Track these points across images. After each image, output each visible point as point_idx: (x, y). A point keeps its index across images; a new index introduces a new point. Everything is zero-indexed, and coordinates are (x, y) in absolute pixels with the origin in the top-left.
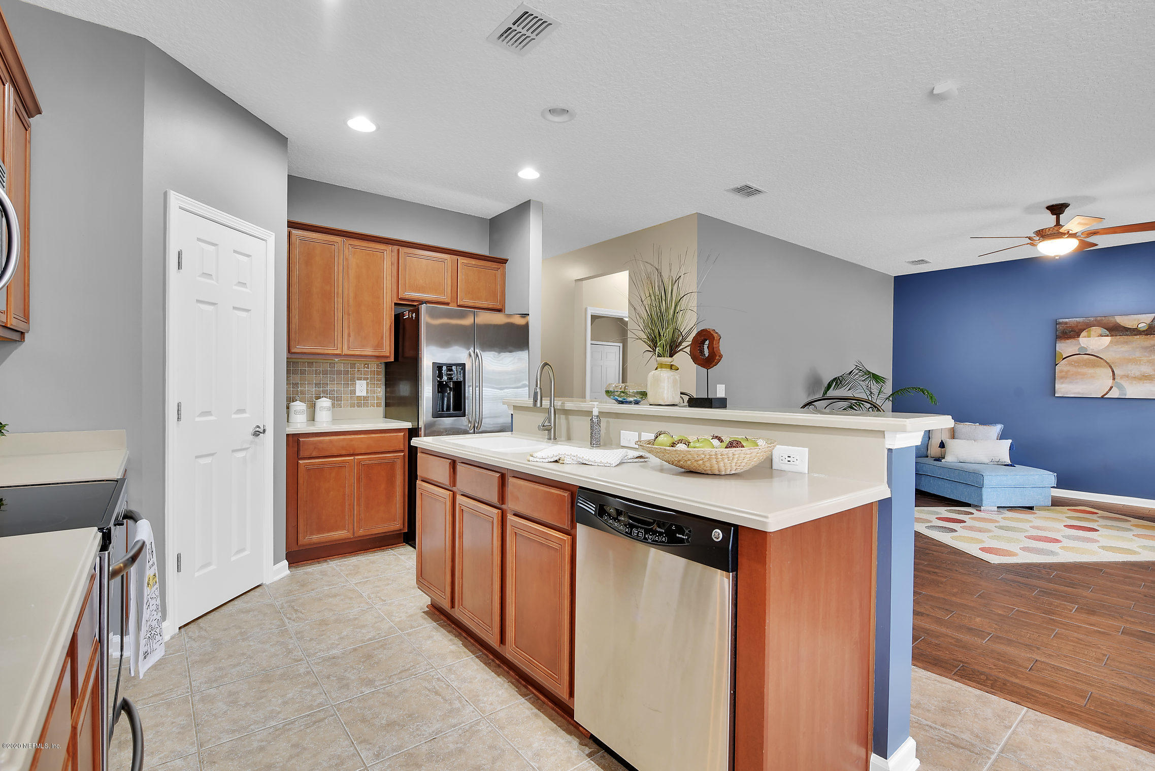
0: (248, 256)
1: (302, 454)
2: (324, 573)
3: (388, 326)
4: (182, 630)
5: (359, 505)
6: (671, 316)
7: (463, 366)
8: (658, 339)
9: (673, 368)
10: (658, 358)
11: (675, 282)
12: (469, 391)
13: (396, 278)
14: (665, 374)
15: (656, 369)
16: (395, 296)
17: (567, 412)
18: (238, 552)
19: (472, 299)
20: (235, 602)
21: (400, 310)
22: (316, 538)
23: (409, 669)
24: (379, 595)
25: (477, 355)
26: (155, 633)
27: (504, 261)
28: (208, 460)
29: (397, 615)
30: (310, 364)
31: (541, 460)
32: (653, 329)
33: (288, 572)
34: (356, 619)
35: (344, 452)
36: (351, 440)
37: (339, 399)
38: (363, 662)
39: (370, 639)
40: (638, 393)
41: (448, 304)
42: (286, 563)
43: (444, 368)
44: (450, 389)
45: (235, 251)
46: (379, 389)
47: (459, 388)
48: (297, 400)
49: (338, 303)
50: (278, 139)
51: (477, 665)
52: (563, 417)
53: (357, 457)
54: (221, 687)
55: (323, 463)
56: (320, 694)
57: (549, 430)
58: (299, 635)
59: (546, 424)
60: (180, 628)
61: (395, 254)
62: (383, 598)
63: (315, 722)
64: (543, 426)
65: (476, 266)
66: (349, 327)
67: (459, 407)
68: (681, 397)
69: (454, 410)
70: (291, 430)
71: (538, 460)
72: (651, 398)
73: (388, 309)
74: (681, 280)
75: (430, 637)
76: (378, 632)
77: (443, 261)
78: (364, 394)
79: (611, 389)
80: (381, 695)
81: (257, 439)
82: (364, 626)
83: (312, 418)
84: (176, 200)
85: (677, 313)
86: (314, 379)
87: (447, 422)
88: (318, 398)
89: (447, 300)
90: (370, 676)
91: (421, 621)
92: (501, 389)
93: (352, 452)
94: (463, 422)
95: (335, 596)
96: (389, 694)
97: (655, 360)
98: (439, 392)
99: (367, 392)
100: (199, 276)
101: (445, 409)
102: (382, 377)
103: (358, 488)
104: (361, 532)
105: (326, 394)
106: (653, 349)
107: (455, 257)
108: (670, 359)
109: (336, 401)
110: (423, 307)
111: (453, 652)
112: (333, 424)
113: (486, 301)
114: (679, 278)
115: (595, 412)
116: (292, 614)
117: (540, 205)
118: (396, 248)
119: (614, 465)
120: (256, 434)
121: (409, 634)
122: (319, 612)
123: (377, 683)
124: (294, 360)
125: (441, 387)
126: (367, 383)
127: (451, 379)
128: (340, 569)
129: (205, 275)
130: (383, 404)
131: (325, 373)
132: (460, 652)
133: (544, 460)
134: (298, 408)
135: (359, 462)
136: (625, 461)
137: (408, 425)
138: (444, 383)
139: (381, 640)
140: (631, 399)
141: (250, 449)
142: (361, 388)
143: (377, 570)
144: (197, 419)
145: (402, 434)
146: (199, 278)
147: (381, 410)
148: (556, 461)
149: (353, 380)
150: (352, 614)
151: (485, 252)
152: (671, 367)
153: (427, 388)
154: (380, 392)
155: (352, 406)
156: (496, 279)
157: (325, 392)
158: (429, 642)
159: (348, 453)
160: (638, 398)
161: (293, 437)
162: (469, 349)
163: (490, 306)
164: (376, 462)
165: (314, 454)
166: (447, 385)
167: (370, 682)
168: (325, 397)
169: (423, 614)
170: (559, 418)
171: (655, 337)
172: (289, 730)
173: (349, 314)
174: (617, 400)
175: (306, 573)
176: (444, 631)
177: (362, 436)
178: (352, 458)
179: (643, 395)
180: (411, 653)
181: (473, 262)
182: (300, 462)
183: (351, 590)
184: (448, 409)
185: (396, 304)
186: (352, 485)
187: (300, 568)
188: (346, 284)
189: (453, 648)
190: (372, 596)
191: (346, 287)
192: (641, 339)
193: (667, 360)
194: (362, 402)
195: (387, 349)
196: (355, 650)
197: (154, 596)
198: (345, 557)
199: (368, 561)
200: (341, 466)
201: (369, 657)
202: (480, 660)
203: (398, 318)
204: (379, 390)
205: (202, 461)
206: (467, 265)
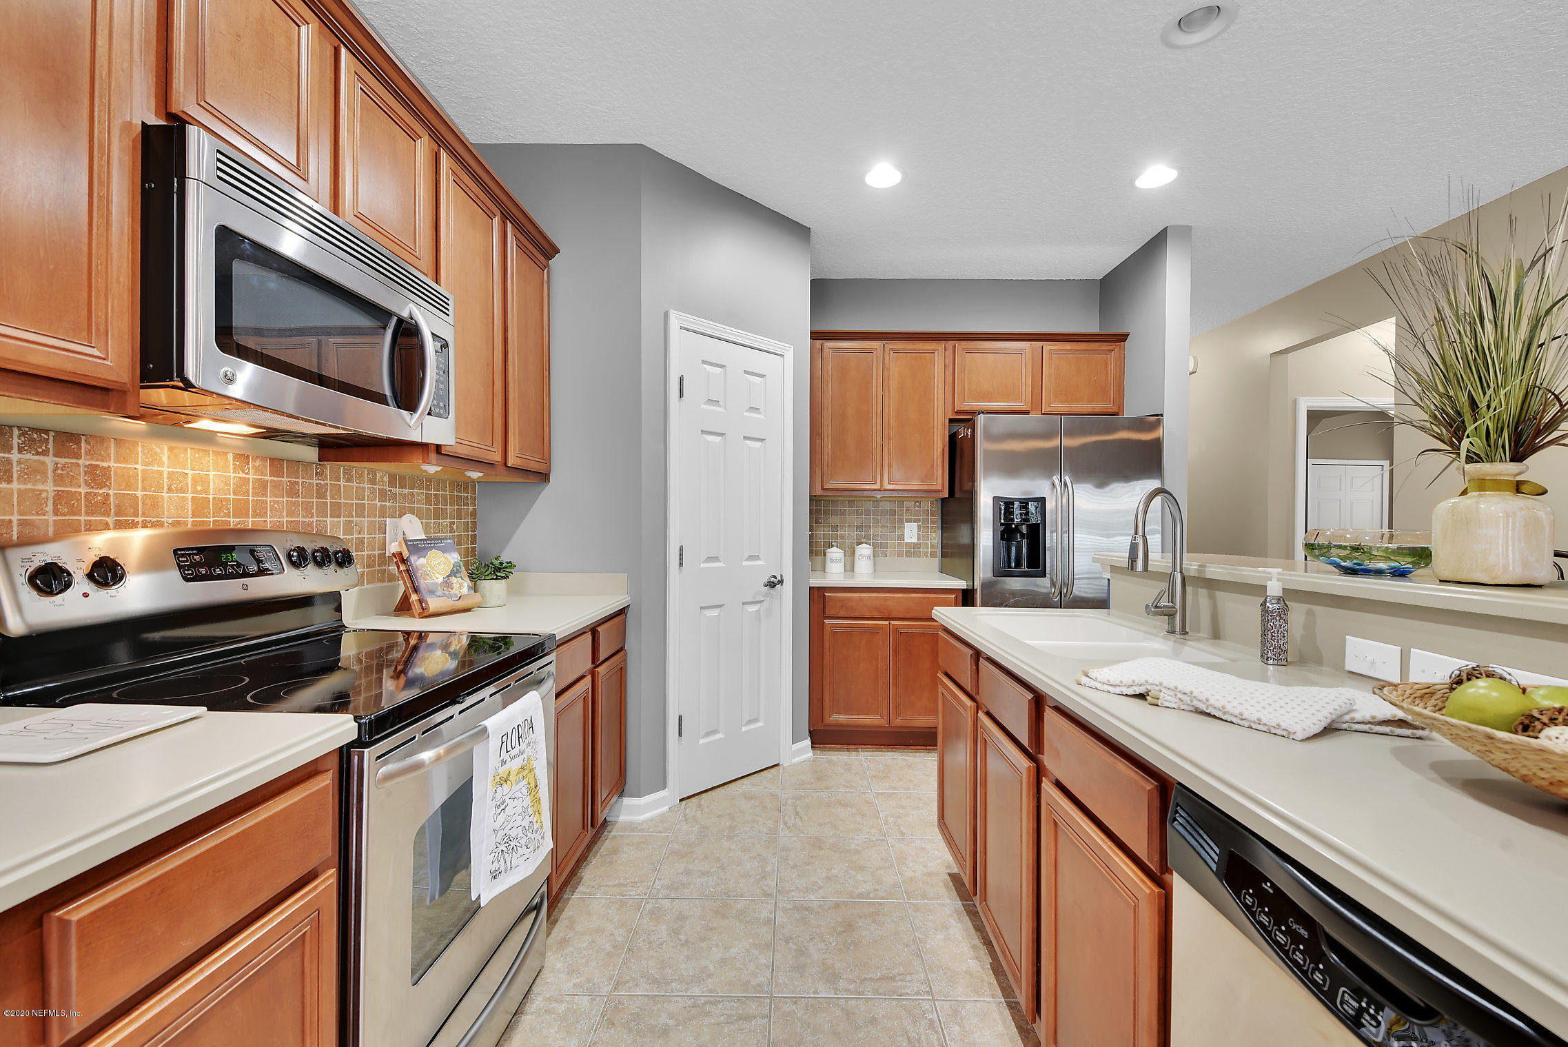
0: (763, 376)
1: (827, 613)
2: (848, 767)
3: (940, 450)
4: (684, 802)
5: (896, 685)
6: (1514, 356)
7: (1042, 501)
8: (1467, 417)
9: (1524, 488)
10: (1467, 466)
11: (1533, 264)
12: (1051, 539)
13: (951, 386)
14: (1495, 505)
15: (1464, 493)
16: (950, 409)
17: (1211, 585)
18: (750, 722)
19: (1066, 402)
20: (744, 781)
21: (956, 427)
22: (842, 718)
23: (893, 979)
24: (899, 821)
25: (1066, 485)
26: (517, 844)
27: (1123, 337)
28: (715, 612)
29: (911, 865)
30: (851, 503)
31: (1106, 688)
32: (1452, 393)
33: (810, 754)
34: (857, 852)
35: (876, 614)
36: (886, 599)
37: (885, 546)
38: (839, 934)
39: (861, 895)
40: (1400, 551)
41: (1027, 413)
42: (808, 742)
43: (1017, 504)
44: (1023, 536)
45: (746, 372)
46: (934, 534)
47: (1035, 534)
48: (832, 546)
49: (877, 422)
50: (797, 231)
51: (1004, 1023)
52: (1203, 592)
53: (892, 622)
54: (677, 901)
55: (851, 626)
56: (767, 967)
57: (1171, 616)
58: (784, 854)
59: (1164, 602)
60: (681, 800)
61: (949, 353)
62: (902, 829)
63: (741, 1018)
64: (1156, 607)
65: (1074, 352)
66: (890, 454)
67: (1036, 563)
68: (1556, 564)
69: (1029, 567)
70: (817, 582)
71: (1099, 686)
72: (1443, 562)
73: (940, 426)
74: (1553, 260)
75: (945, 927)
76: (877, 887)
77: (1020, 352)
78: (914, 540)
79: (1321, 541)
80: (839, 1013)
81: (772, 591)
82: (862, 868)
83: (850, 568)
84: (676, 320)
85: (1541, 346)
86: (854, 520)
87: (1015, 584)
88: (859, 543)
89: (1025, 408)
90: (838, 965)
91: (942, 891)
92: (1108, 536)
93: (886, 615)
94: (1042, 585)
95: (845, 805)
96: (849, 1014)
97: (1458, 471)
98: (1002, 538)
99: (919, 539)
100: (705, 404)
101: (1013, 565)
102: (938, 518)
103: (895, 663)
104: (898, 721)
105: (867, 539)
106: (1452, 445)
107: (1040, 344)
108: (1513, 467)
109: (879, 548)
110: (981, 419)
111: (971, 975)
112: (875, 578)
113: (1090, 402)
114: (1545, 255)
115: (1274, 589)
116: (791, 818)
117: (1185, 232)
118: (951, 344)
119: (1300, 736)
120: (772, 585)
121: (916, 908)
122: (820, 825)
123: (842, 984)
124: (832, 498)
125: (1007, 533)
126: (919, 526)
127: (1028, 520)
128: (868, 766)
129: (752, 409)
130: (939, 554)
131: (868, 513)
132: (982, 981)
133: (1111, 689)
134: (835, 556)
135: (896, 629)
136: (1345, 726)
137: (962, 584)
138: (1013, 526)
139: (874, 904)
140: (1382, 565)
141: (765, 602)
142: (911, 533)
143: (911, 781)
144: (703, 565)
145: (954, 596)
146: (704, 406)
147: (936, 562)
148: (1142, 696)
149: (901, 522)
150: (856, 842)
151: (1094, 328)
152: (1518, 487)
153: (985, 533)
154: (934, 538)
155: (900, 555)
156: (1107, 367)
157: (867, 537)
158: (940, 936)
159: (882, 616)
160: (1404, 563)
161: (818, 590)
162: (1050, 476)
163: (1097, 410)
164: (918, 631)
165: (842, 614)
166: (1017, 529)
167: (832, 977)
168: (866, 543)
169: (947, 877)
170: (1195, 594)
171: (1459, 413)
172: (708, 1014)
173: (889, 438)
174: (1338, 566)
175: (829, 762)
176: (970, 924)
177: (900, 595)
178: (887, 622)
179: (1421, 556)
180: (907, 946)
181: (1068, 346)
182: (827, 622)
183: (868, 803)
184: (1018, 564)
185: (951, 421)
186: (887, 658)
187: (825, 753)
188: (886, 402)
189: (973, 965)
190: (891, 820)
191: (887, 403)
192: (1410, 423)
193: (1506, 469)
194: (912, 550)
195: (940, 481)
196: (837, 906)
197: (518, 795)
198: (879, 750)
199: (905, 763)
200: (873, 632)
201: (849, 927)
202: (1012, 1015)
203: (953, 438)
204: (934, 536)
205: (709, 613)
206: (1057, 353)
